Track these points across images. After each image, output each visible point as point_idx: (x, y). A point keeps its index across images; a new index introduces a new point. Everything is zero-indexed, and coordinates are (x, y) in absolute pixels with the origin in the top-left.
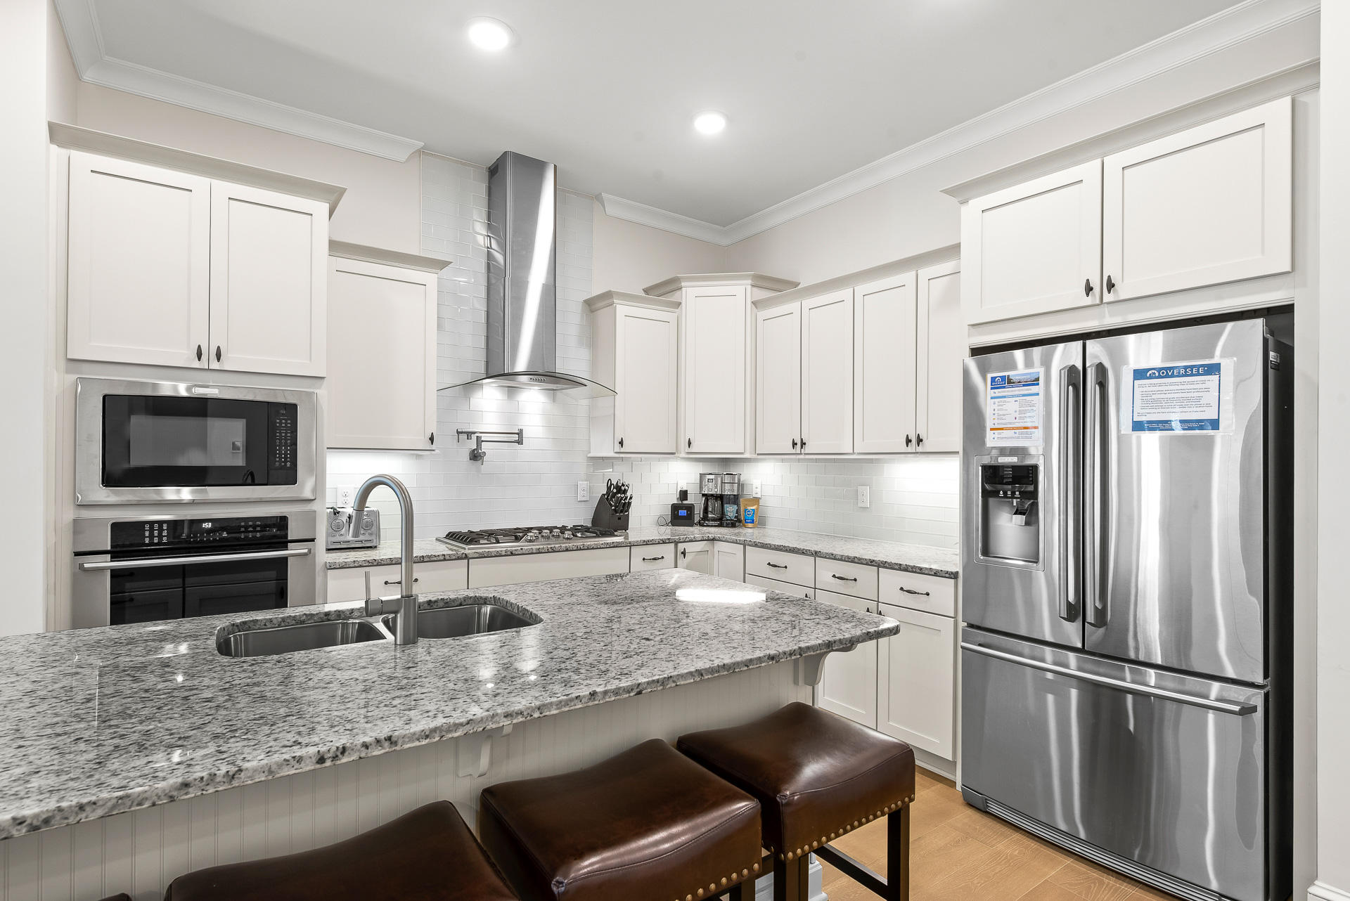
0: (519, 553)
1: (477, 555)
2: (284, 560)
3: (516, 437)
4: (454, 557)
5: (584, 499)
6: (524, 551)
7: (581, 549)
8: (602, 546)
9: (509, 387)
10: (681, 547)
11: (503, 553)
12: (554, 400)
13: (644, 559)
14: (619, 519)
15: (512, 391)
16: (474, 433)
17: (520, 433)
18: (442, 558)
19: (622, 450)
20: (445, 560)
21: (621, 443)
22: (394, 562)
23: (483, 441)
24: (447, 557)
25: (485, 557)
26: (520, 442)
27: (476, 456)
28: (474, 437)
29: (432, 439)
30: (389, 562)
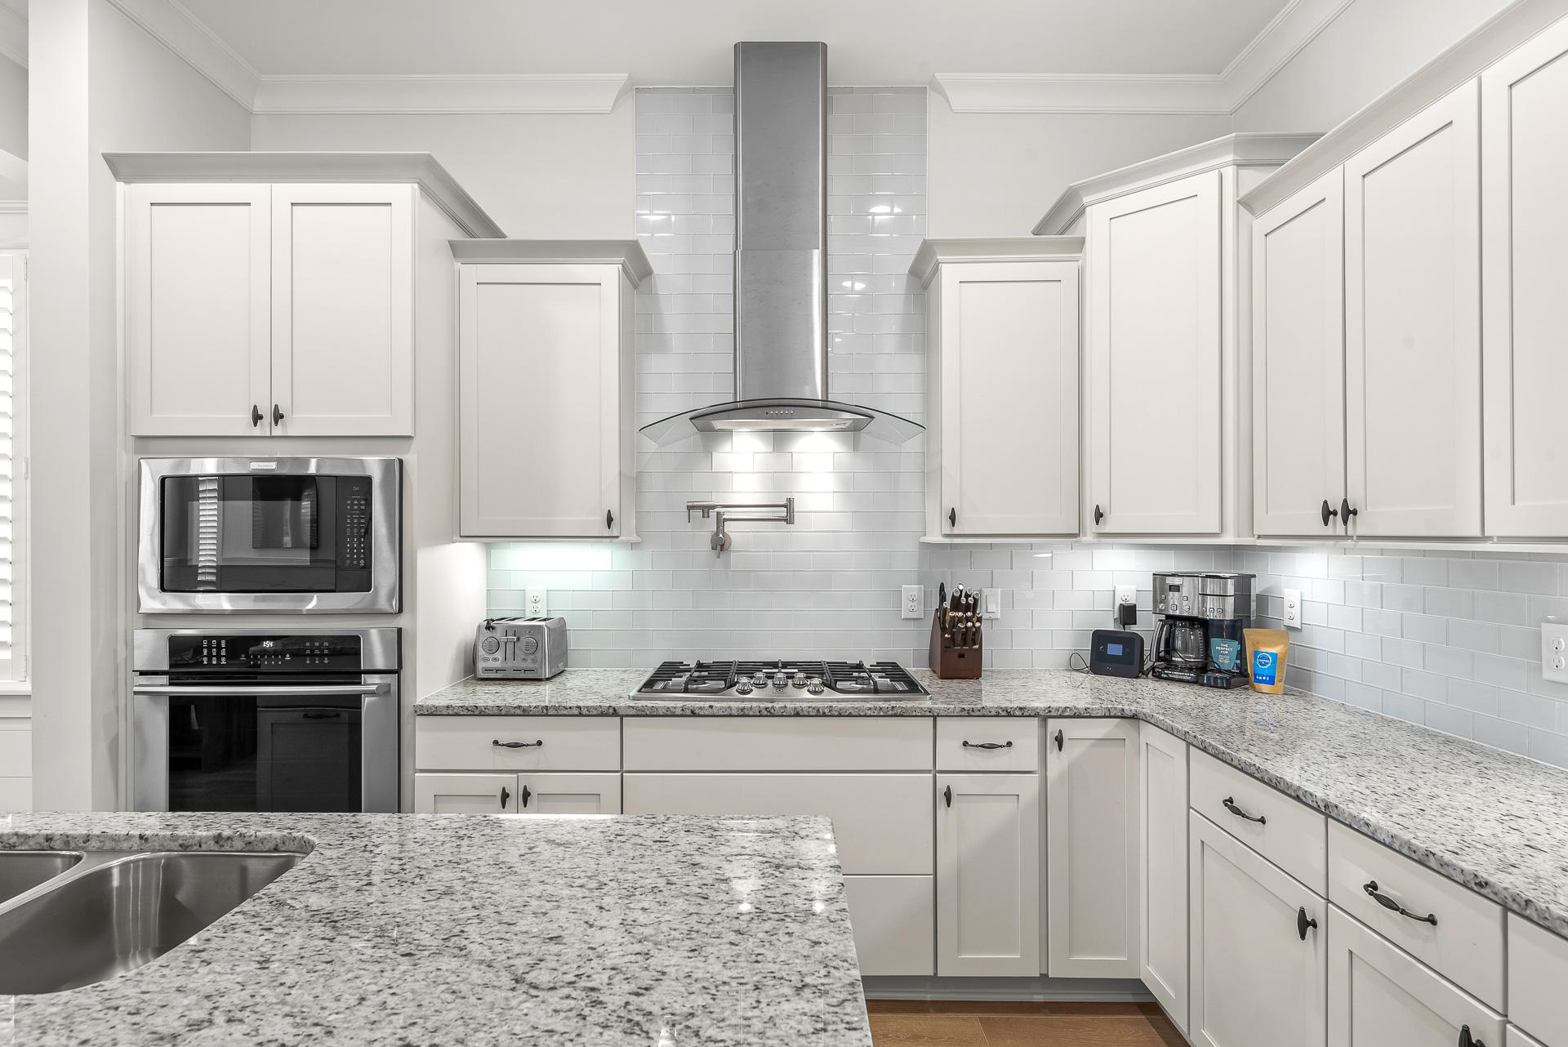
0: (706, 713)
1: (633, 712)
2: (356, 699)
3: (783, 512)
4: (595, 712)
5: (914, 615)
6: (715, 711)
7: (824, 715)
8: (869, 713)
9: (774, 431)
10: (1054, 725)
11: (679, 712)
12: (855, 447)
13: (965, 744)
14: (961, 656)
15: (779, 439)
16: (714, 507)
17: (789, 505)
18: (576, 712)
19: (956, 531)
20: (581, 715)
21: (953, 518)
22: (503, 712)
23: (725, 520)
24: (585, 712)
25: (646, 716)
26: (789, 519)
27: (720, 545)
28: (713, 514)
29: (610, 520)
30: (497, 712)
